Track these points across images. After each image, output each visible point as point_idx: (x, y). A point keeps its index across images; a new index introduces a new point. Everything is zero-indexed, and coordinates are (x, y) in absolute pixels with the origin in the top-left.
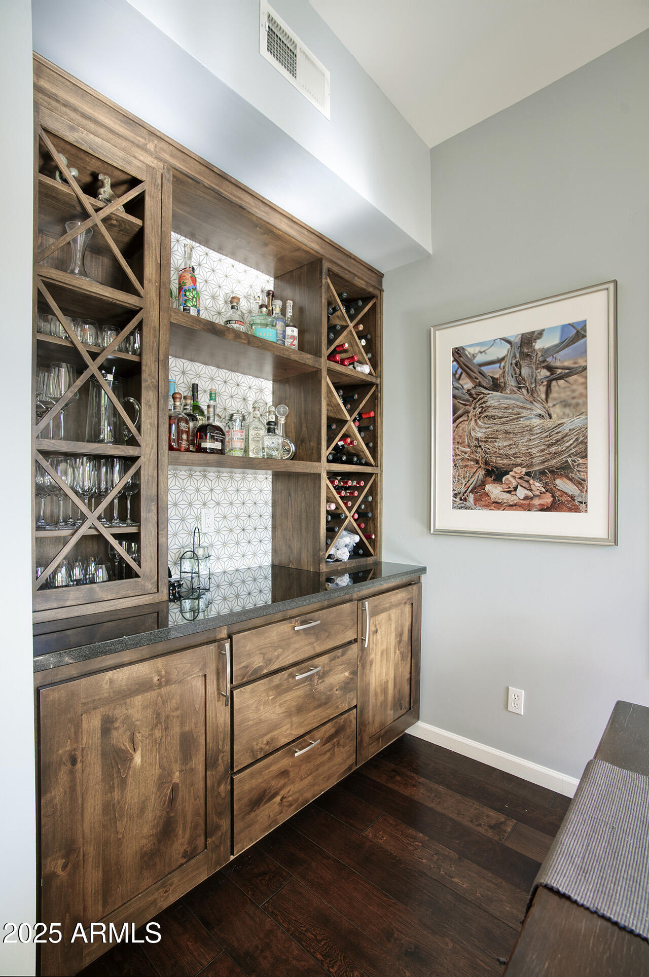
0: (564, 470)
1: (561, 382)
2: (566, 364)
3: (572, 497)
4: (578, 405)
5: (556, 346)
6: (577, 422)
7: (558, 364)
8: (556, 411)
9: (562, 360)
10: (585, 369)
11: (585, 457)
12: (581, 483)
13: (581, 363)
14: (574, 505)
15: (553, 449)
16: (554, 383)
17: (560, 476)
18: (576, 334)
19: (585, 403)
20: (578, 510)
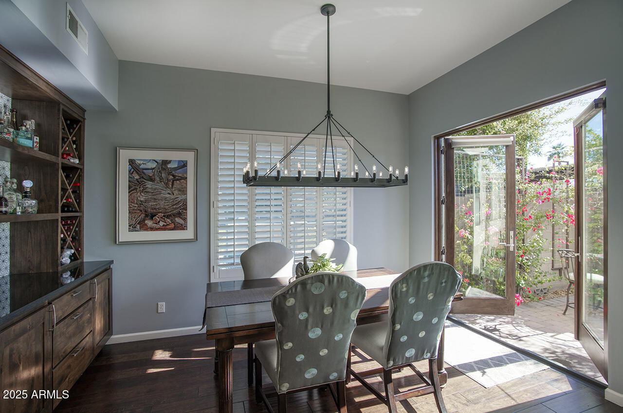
0: (179, 215)
1: (178, 182)
2: (180, 175)
3: (182, 225)
4: (184, 191)
6: (184, 197)
7: (177, 175)
8: (176, 192)
10: (186, 178)
11: (186, 210)
12: (185, 220)
13: (185, 176)
14: (183, 227)
15: (175, 206)
16: (175, 182)
17: (177, 217)
18: (183, 165)
19: (187, 191)
20: (184, 229)
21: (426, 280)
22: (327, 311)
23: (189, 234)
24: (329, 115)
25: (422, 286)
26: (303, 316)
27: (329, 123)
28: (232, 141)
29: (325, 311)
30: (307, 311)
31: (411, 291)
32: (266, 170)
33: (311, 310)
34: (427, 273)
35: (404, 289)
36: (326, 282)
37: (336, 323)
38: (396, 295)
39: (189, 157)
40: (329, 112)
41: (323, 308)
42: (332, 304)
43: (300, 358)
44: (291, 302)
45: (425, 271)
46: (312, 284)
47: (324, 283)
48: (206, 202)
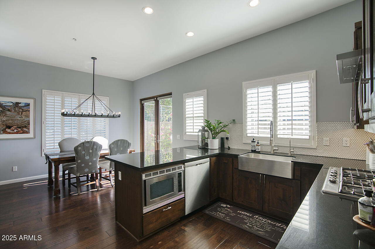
0: (25, 127)
1: (25, 112)
2: (26, 109)
3: (27, 131)
4: (28, 116)
5: (23, 106)
6: (28, 119)
7: (24, 109)
8: (23, 117)
9: (25, 109)
10: (29, 111)
11: (29, 125)
12: (29, 129)
13: (29, 110)
14: (28, 132)
15: (23, 123)
16: (23, 112)
17: (24, 128)
18: (28, 105)
19: (29, 116)
20: (28, 133)
21: (119, 144)
22: (91, 151)
23: (31, 135)
24: (93, 94)
25: (118, 146)
26: (83, 152)
27: (93, 97)
28: (53, 96)
29: (90, 151)
30: (85, 151)
31: (115, 147)
32: (70, 111)
33: (86, 151)
34: (119, 142)
35: (113, 146)
36: (90, 143)
37: (93, 155)
38: (110, 148)
39: (31, 102)
40: (93, 93)
41: (89, 151)
42: (92, 149)
43: (83, 165)
44: (80, 148)
45: (119, 141)
46: (86, 143)
47: (89, 143)
48: (40, 122)
